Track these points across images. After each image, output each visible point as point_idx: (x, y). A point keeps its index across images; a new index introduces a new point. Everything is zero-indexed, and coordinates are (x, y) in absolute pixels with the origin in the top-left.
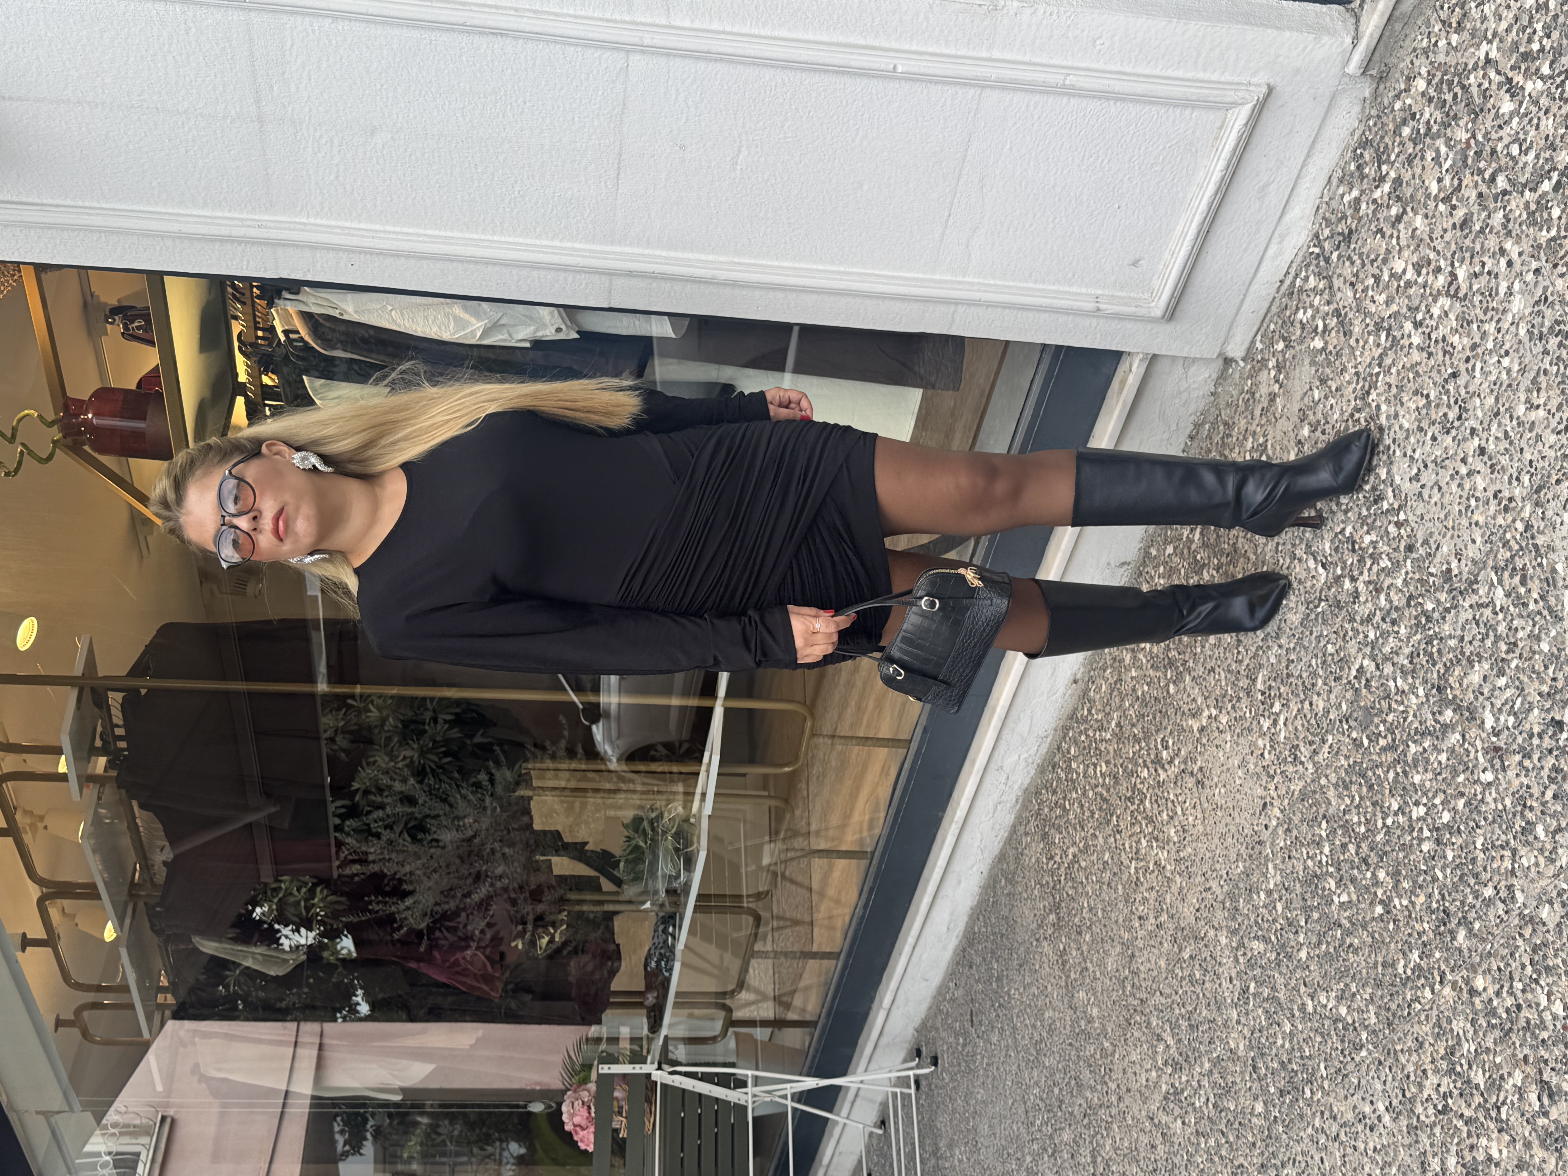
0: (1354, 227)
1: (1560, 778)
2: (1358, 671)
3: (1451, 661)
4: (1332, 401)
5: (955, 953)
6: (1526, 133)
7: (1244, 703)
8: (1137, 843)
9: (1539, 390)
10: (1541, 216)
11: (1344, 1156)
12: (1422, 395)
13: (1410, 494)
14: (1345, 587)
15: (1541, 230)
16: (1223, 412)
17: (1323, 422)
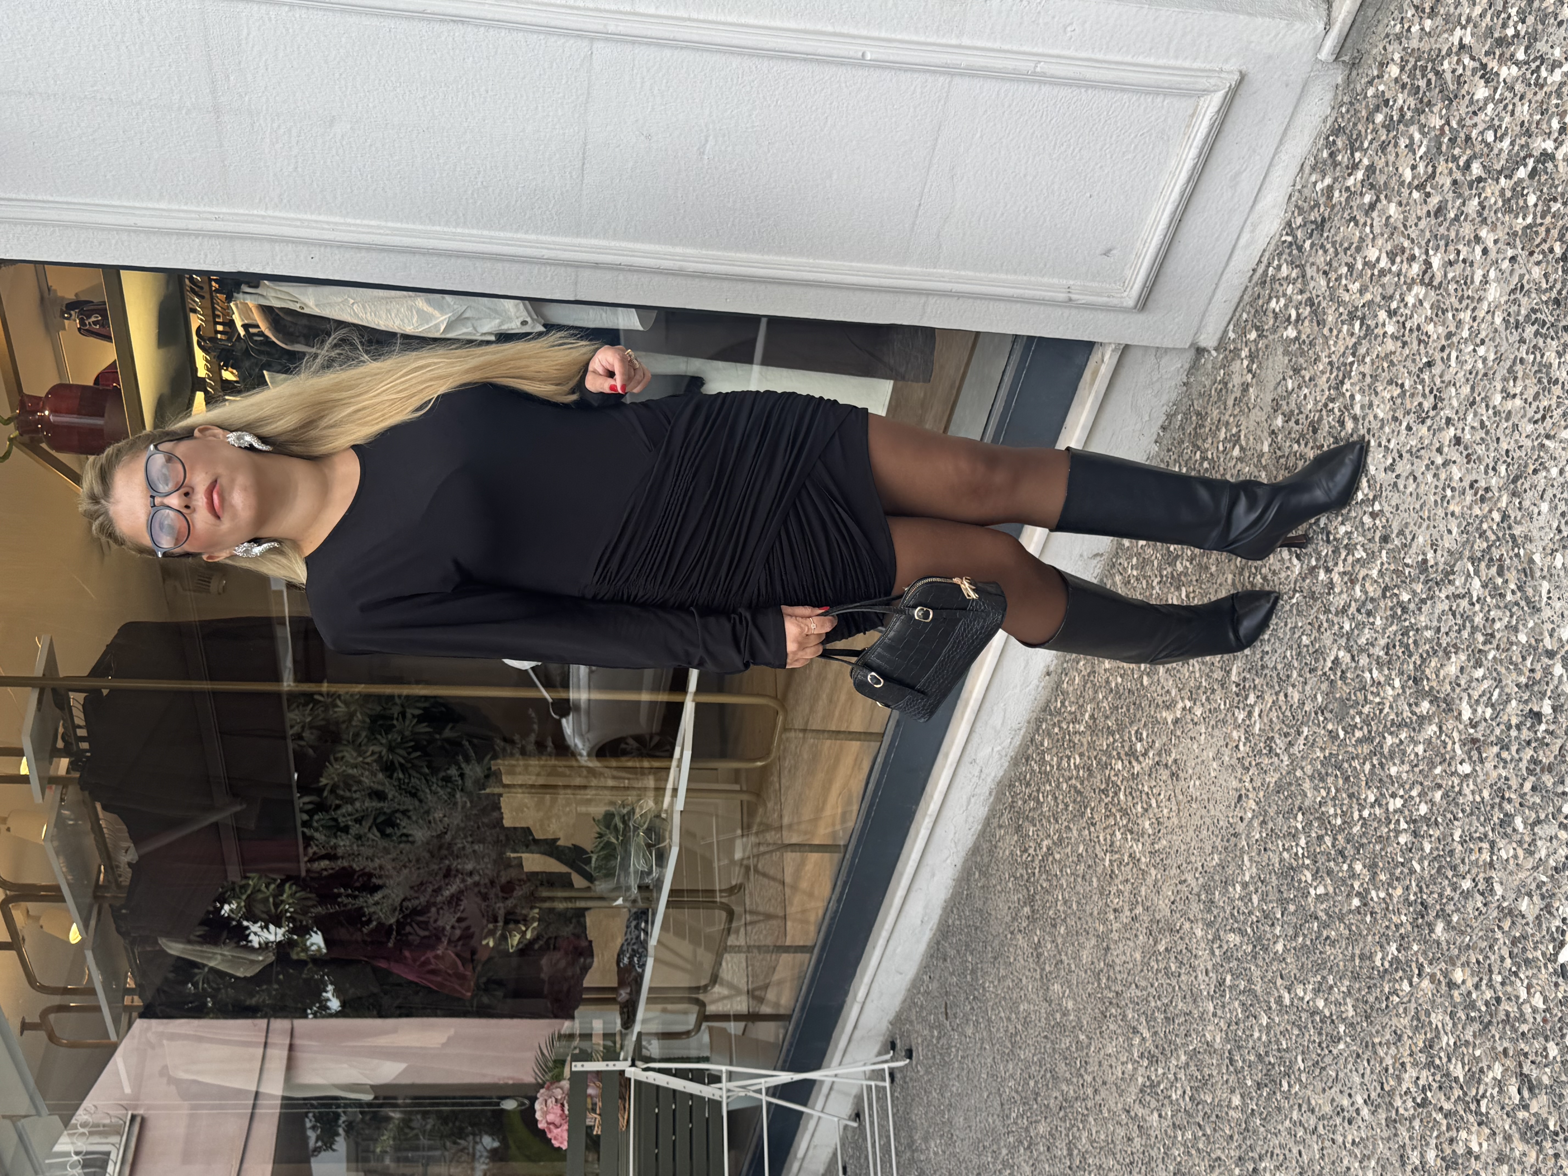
0: (1326, 215)
1: (1538, 770)
2: (1333, 662)
3: (1428, 652)
4: (1306, 391)
5: (929, 946)
6: (1501, 119)
7: (1218, 695)
8: (1111, 835)
9: (1515, 379)
10: (1517, 203)
11: (1322, 1149)
12: (1397, 385)
13: (1385, 485)
14: (1320, 578)
15: (1516, 217)
16: (1195, 403)
17: (1296, 412)
